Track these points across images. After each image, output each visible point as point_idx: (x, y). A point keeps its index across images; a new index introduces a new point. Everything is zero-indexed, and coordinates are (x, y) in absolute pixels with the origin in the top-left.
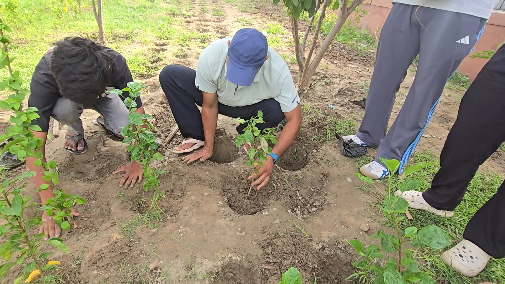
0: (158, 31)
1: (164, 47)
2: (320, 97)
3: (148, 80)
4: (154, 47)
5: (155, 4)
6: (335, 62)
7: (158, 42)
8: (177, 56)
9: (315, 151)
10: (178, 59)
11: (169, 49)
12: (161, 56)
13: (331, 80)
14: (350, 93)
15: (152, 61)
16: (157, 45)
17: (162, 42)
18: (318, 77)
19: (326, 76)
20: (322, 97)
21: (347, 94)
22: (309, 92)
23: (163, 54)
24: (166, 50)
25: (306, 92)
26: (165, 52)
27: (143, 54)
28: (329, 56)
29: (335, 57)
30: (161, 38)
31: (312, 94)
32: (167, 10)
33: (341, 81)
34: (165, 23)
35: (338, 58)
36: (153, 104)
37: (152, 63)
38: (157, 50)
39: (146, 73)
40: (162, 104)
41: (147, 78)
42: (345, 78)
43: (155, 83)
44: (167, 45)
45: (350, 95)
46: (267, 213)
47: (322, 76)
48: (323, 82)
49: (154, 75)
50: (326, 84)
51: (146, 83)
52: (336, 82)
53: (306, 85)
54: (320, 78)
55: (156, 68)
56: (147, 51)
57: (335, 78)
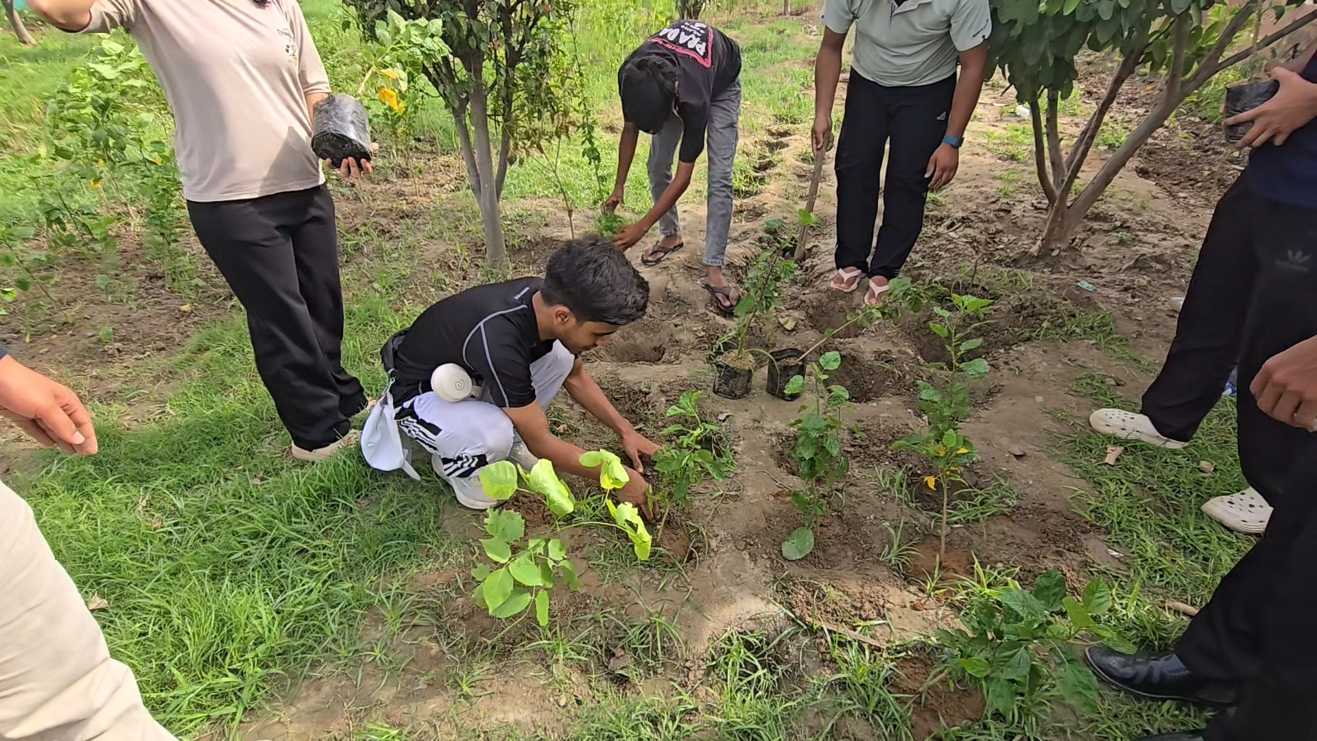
0: (779, 103)
1: (784, 140)
2: (1089, 268)
3: (745, 201)
4: (767, 138)
5: (786, 38)
6: (1181, 195)
7: (774, 128)
8: (804, 160)
10: (805, 166)
11: (793, 145)
12: (775, 158)
13: (1137, 236)
15: (757, 166)
16: (772, 134)
17: (784, 127)
18: (1106, 226)
19: (1128, 224)
20: (1095, 269)
22: (1063, 254)
23: (779, 153)
24: (787, 145)
25: (1055, 253)
26: (783, 150)
27: (744, 152)
28: (1177, 177)
29: (1192, 182)
30: (781, 120)
31: (1070, 260)
32: (807, 51)
33: (1164, 239)
34: (796, 85)
35: (1200, 184)
36: (748, 241)
37: (757, 169)
38: (769, 144)
39: (744, 188)
40: (760, 242)
41: (745, 197)
42: (1181, 235)
43: (755, 208)
44: (790, 135)
47: (1118, 224)
48: (1114, 238)
49: (756, 193)
50: (1122, 242)
51: (741, 206)
52: (1150, 240)
53: (1059, 240)
54: (1110, 228)
55: (762, 180)
56: (751, 147)
57: (1151, 231)
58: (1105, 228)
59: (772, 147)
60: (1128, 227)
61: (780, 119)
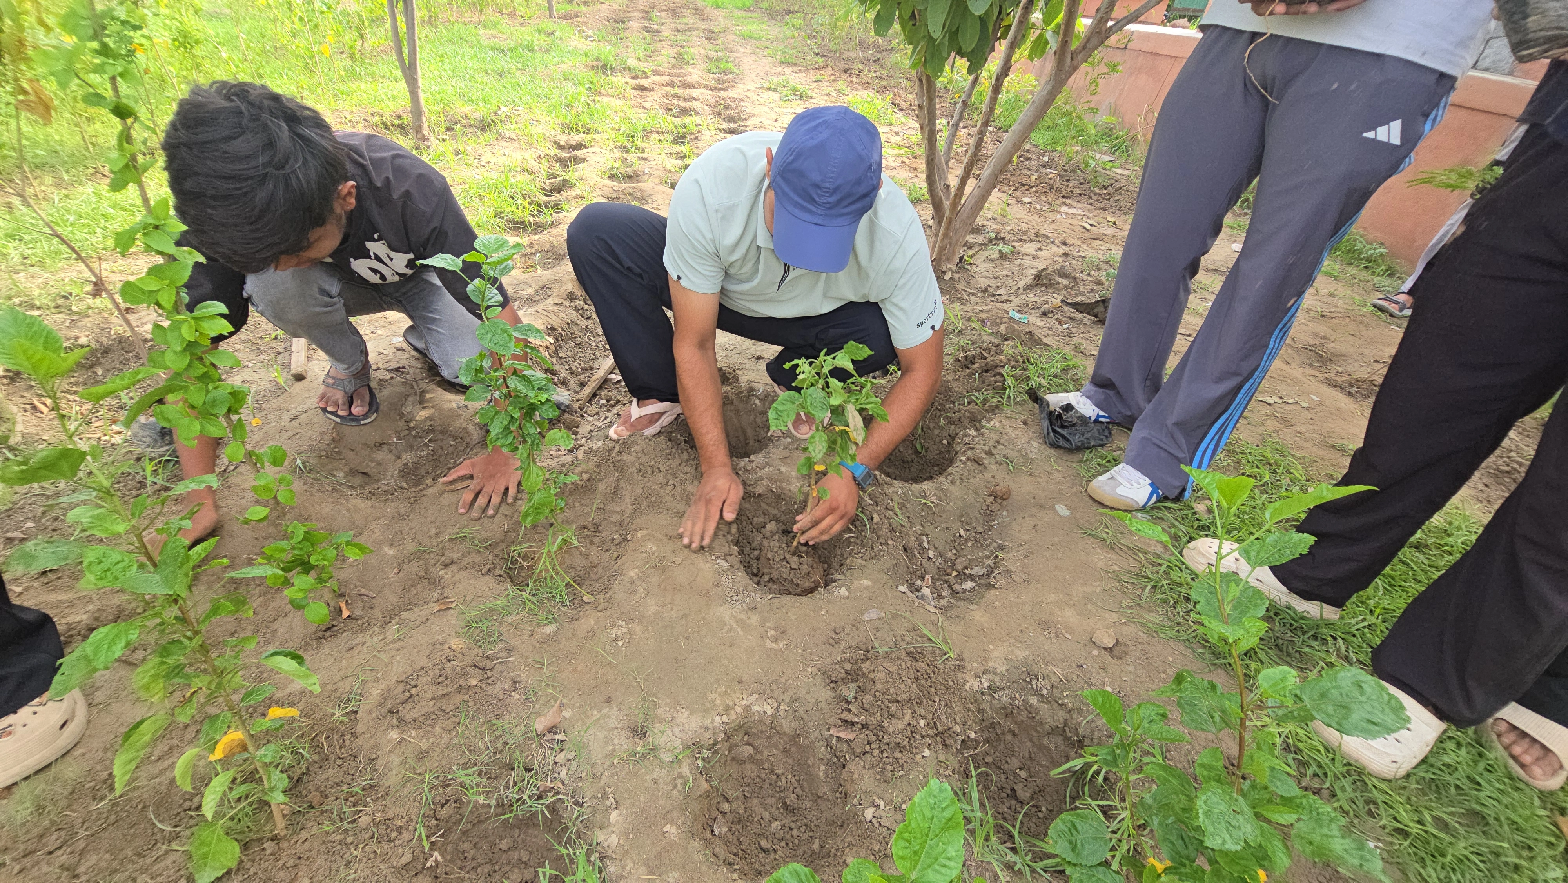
0: (564, 111)
1: (579, 153)
2: (985, 291)
3: (536, 237)
4: (554, 151)
5: (558, 41)
6: (1027, 200)
7: (563, 139)
8: (612, 177)
9: (972, 432)
10: (615, 184)
11: (592, 159)
12: (571, 176)
13: (1014, 247)
14: (1065, 282)
15: (548, 188)
16: (561, 147)
17: (575, 138)
18: (980, 239)
19: (1002, 235)
20: (991, 290)
21: (1058, 283)
22: (956, 276)
23: (576, 170)
24: (584, 160)
25: (948, 276)
26: (582, 166)
27: (523, 170)
28: (1012, 183)
29: (1027, 187)
30: (570, 130)
31: (964, 283)
32: (587, 56)
33: (1040, 249)
34: (582, 90)
35: (1034, 189)
36: (550, 301)
37: (548, 192)
38: (560, 160)
39: (531, 219)
40: (572, 299)
41: (535, 232)
42: (1053, 242)
43: (553, 246)
44: (586, 148)
45: (1066, 287)
46: (844, 591)
47: (993, 235)
48: (993, 252)
49: (552, 225)
50: (1003, 256)
51: (531, 245)
52: (1028, 251)
53: (948, 260)
54: (986, 241)
55: (557, 206)
56: (534, 163)
57: (1025, 241)
58: (981, 241)
59: (564, 163)
60: (1003, 238)
61: (568, 129)
